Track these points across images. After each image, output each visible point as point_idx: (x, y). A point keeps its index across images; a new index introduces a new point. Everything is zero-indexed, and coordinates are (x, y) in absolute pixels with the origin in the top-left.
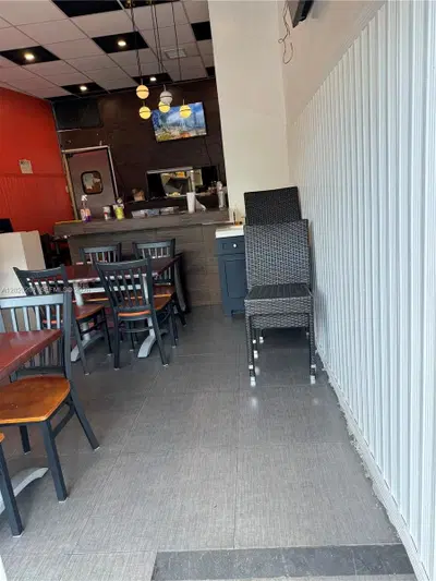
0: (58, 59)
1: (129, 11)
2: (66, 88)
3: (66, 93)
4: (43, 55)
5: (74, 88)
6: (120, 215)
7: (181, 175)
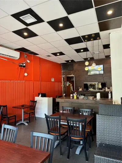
0: (65, 55)
1: (85, 43)
2: (66, 61)
3: (66, 62)
4: (61, 54)
5: (68, 61)
6: (75, 97)
7: (93, 83)
